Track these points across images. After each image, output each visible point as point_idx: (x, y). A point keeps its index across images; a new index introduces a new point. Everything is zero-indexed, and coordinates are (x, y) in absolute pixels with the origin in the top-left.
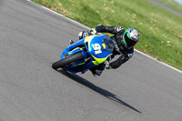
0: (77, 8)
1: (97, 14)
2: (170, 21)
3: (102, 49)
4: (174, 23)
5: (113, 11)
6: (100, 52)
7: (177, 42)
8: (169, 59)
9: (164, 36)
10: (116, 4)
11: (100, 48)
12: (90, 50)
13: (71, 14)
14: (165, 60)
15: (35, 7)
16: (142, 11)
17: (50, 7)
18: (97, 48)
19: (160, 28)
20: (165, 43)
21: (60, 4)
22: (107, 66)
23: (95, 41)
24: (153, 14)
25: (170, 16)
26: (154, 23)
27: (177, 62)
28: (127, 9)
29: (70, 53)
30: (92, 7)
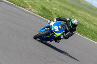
0: (39, 8)
1: (50, 12)
2: (89, 15)
3: (59, 29)
4: (91, 16)
5: (59, 10)
6: (58, 30)
7: (93, 26)
8: (88, 35)
9: (86, 23)
10: (60, 6)
11: (58, 28)
12: (53, 29)
13: (36, 11)
14: (86, 36)
15: (16, 8)
16: (74, 10)
17: (25, 8)
18: (56, 28)
19: (83, 19)
20: (86, 27)
21: (30, 6)
22: (62, 38)
23: (55, 25)
24: (79, 12)
25: (89, 12)
26: (80, 16)
27: (93, 37)
28: (66, 9)
29: (43, 31)
30: (47, 8)
